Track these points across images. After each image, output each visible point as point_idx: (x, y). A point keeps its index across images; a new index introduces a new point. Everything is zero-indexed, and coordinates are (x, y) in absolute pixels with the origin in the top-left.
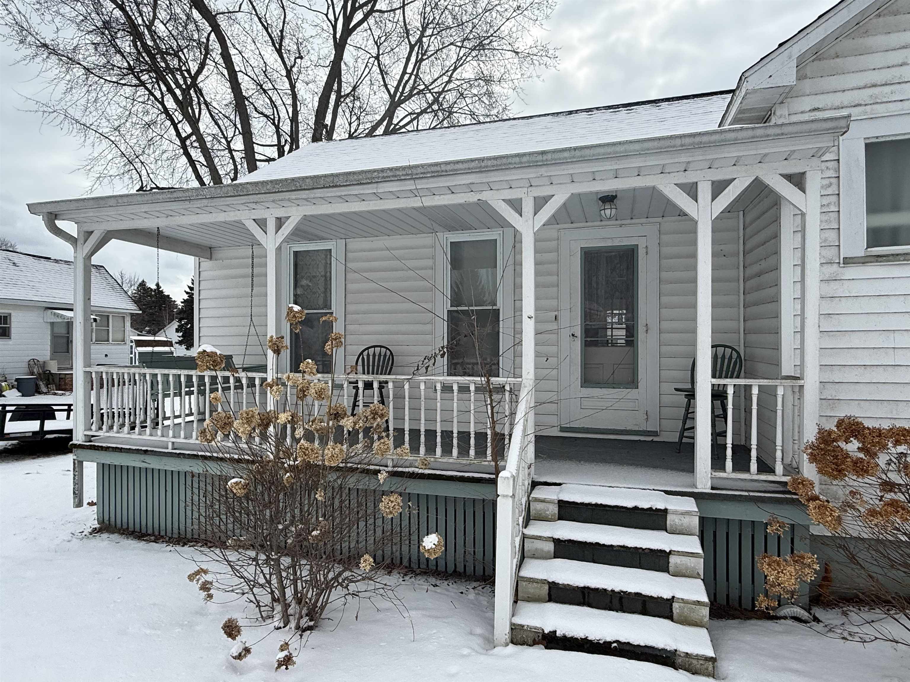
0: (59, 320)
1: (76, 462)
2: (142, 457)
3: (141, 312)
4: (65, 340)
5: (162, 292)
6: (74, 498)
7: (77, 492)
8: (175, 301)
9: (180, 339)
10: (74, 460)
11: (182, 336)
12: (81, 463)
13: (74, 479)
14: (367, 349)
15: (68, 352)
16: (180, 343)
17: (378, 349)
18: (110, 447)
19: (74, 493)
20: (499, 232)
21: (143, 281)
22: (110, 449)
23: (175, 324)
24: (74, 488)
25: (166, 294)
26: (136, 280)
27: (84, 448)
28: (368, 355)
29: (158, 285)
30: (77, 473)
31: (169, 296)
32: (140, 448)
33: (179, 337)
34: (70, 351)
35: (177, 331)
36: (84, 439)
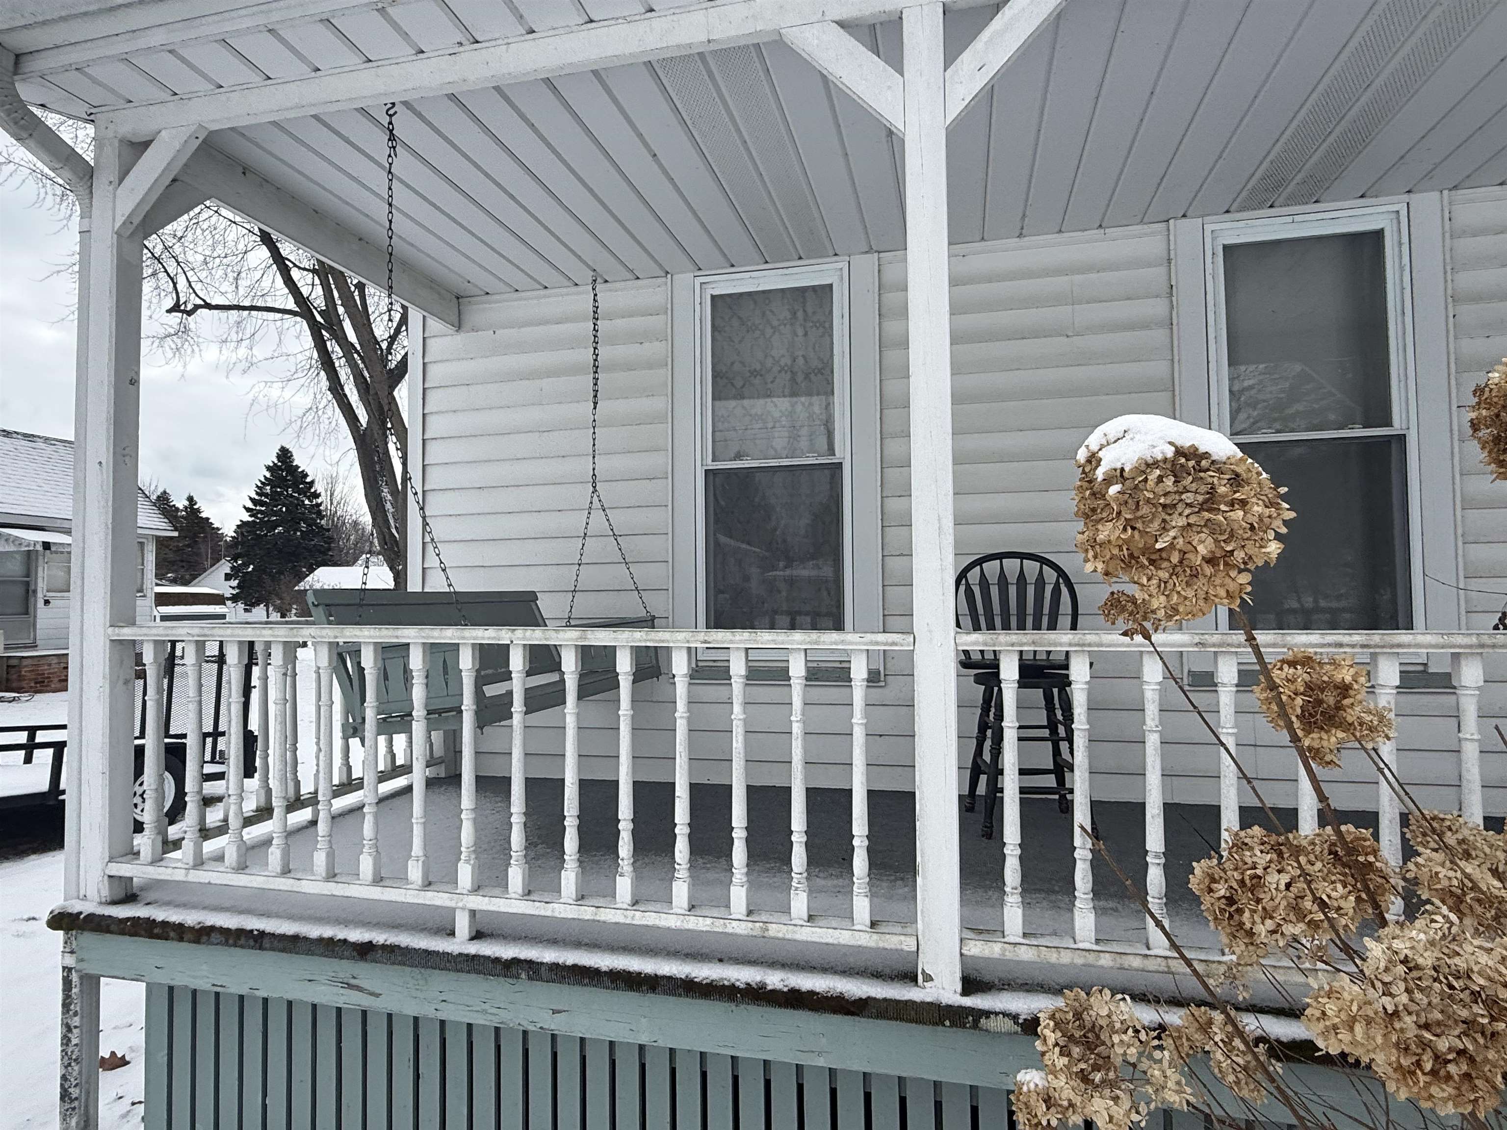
0: (12, 548)
1: (75, 977)
2: (346, 968)
3: (176, 534)
4: (20, 591)
5: (198, 511)
6: (64, 1117)
7: (75, 1092)
8: (218, 529)
9: (234, 592)
10: (67, 970)
11: (239, 587)
12: (91, 984)
13: (66, 1040)
14: (979, 562)
15: (27, 613)
16: (235, 599)
17: (1012, 566)
18: (212, 928)
19: (65, 1095)
20: (1395, 208)
21: (165, 492)
22: (215, 937)
23: (225, 567)
24: (64, 1078)
25: (203, 515)
26: (153, 488)
27: (108, 931)
28: (984, 581)
29: (190, 499)
30: (76, 1021)
31: (208, 519)
32: (340, 933)
33: (233, 588)
34: (31, 610)
35: (228, 577)
36: (105, 893)
